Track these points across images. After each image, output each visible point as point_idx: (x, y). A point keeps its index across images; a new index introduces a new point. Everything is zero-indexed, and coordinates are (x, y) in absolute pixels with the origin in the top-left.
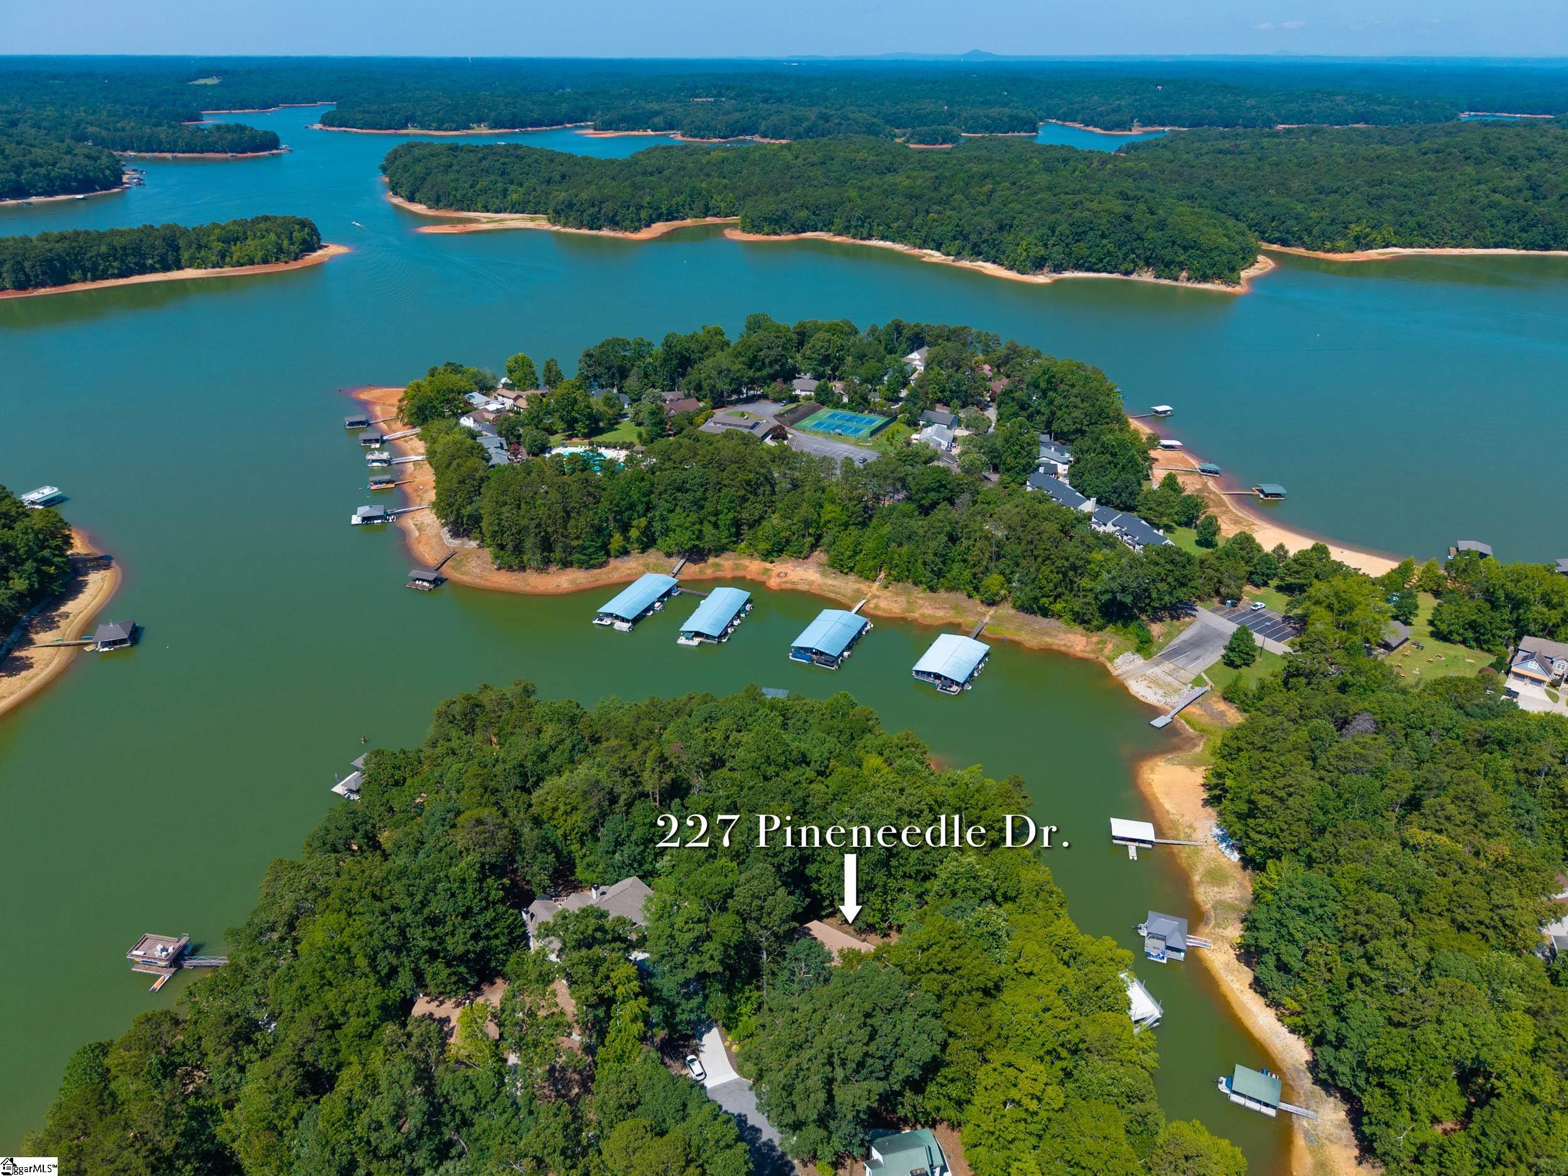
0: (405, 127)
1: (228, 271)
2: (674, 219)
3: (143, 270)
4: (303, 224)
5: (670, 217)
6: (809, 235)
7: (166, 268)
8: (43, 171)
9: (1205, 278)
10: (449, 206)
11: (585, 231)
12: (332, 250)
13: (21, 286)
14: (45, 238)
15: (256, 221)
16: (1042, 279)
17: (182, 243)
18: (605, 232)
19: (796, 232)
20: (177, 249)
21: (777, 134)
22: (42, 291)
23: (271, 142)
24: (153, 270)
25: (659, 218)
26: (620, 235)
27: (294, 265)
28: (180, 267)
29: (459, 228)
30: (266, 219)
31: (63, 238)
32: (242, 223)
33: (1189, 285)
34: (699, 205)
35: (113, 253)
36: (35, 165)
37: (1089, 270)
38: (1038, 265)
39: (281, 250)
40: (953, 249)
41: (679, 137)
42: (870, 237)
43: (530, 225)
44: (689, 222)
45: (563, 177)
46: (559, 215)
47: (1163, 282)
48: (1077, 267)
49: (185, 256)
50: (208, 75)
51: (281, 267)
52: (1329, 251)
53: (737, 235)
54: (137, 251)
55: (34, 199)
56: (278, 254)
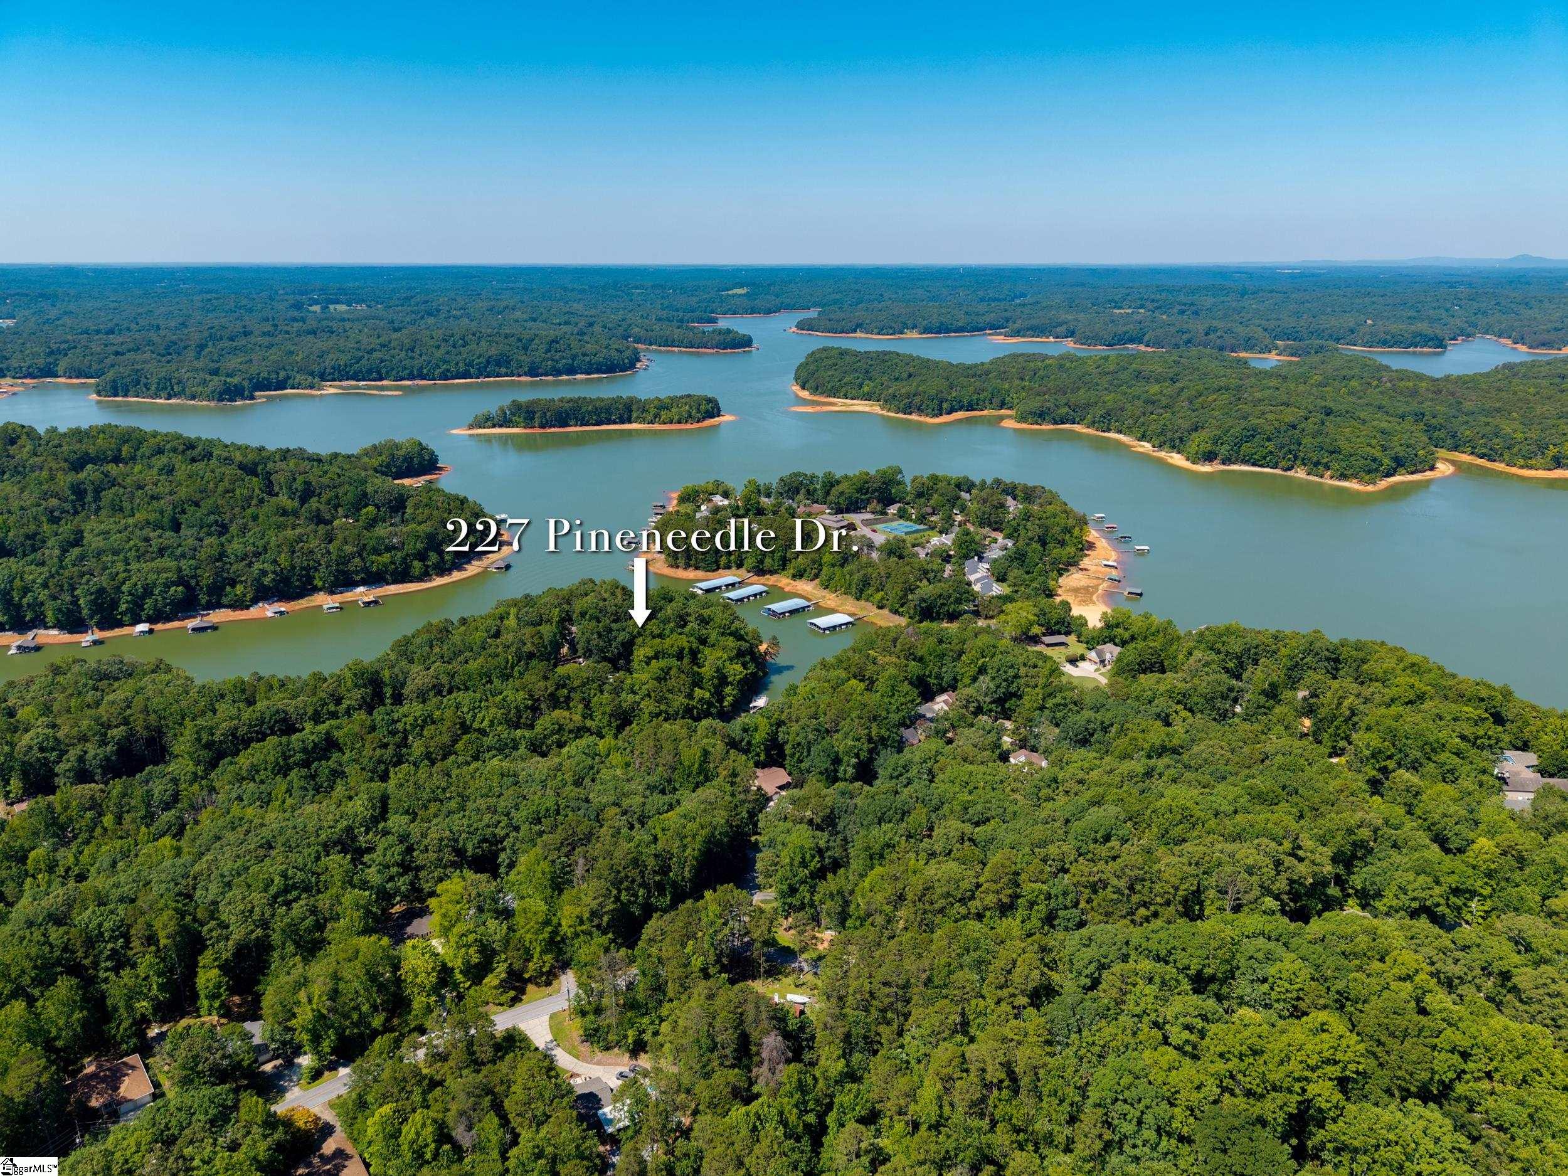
0: (854, 331)
1: (656, 426)
2: (973, 409)
3: (609, 422)
4: (710, 400)
5: (970, 408)
6: (1067, 426)
7: (622, 422)
8: (587, 359)
9: (1343, 477)
10: (821, 393)
11: (901, 415)
12: (726, 418)
13: (542, 427)
14: (561, 400)
15: (682, 397)
16: (1207, 468)
17: (634, 407)
18: (914, 417)
19: (1056, 423)
20: (631, 411)
21: (1158, 344)
22: (553, 430)
23: (745, 342)
24: (615, 422)
25: (960, 409)
26: (922, 419)
27: (696, 426)
28: (630, 422)
29: (818, 408)
30: (689, 396)
31: (571, 400)
32: (672, 399)
33: (1331, 482)
34: (997, 401)
35: (596, 411)
36: (584, 355)
37: (1254, 464)
38: (1209, 457)
39: (690, 416)
40: (1157, 443)
41: (1072, 344)
42: (1109, 430)
43: (867, 409)
44: (985, 412)
45: (910, 376)
46: (888, 401)
47: (1311, 478)
48: (1245, 462)
49: (634, 415)
50: (741, 286)
51: (688, 426)
52: (1522, 467)
53: (1009, 424)
54: (608, 411)
55: (579, 376)
56: (689, 418)
